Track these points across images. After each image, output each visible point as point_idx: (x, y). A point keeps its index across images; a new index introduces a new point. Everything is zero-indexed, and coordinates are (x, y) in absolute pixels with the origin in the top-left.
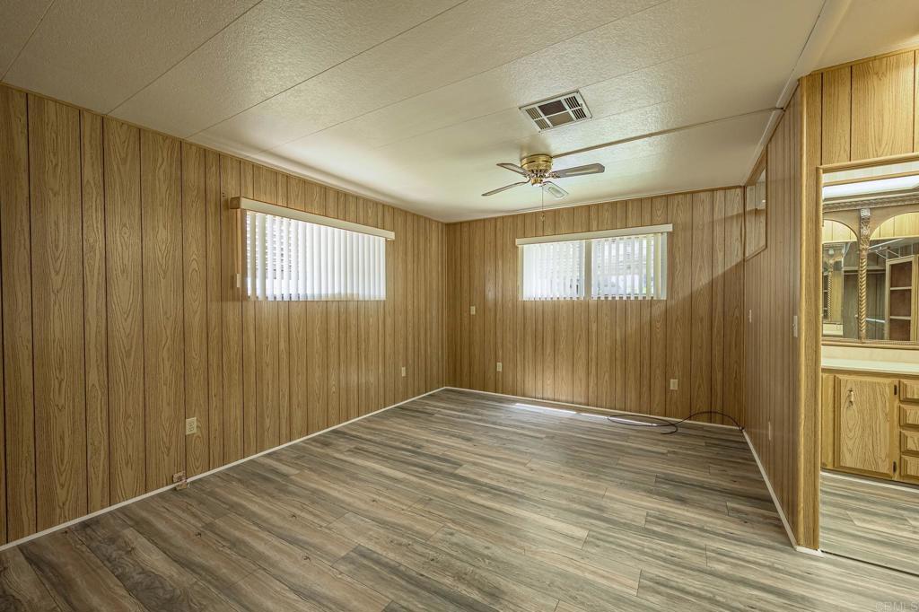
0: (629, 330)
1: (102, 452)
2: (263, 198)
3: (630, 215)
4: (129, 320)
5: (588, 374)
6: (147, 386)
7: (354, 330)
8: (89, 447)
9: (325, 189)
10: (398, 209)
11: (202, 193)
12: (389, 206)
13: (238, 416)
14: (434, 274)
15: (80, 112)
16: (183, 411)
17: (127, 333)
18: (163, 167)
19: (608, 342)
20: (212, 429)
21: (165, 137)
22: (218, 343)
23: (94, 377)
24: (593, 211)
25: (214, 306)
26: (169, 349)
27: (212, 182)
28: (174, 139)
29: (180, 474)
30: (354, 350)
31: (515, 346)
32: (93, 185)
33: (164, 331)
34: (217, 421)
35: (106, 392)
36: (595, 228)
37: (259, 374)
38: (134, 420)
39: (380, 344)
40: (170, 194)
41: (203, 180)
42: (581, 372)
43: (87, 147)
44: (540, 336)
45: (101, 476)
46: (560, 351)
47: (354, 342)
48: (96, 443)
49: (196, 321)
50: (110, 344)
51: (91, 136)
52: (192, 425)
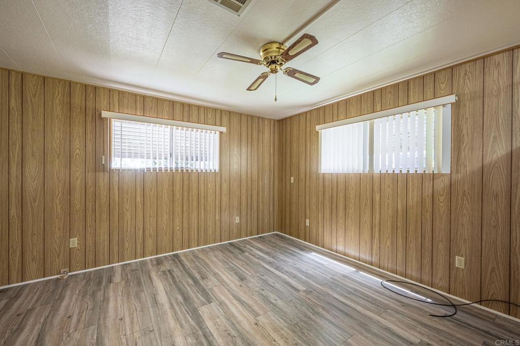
0: (410, 202)
1: (18, 253)
2: (126, 111)
3: (411, 93)
4: (36, 181)
5: (372, 238)
6: (46, 218)
7: (195, 191)
8: (10, 249)
9: (173, 103)
10: (233, 112)
11: (83, 110)
12: (225, 111)
13: (106, 239)
14: (266, 155)
15: (9, 71)
16: (68, 234)
17: (34, 189)
18: (58, 97)
19: (390, 212)
20: (88, 245)
21: (60, 80)
22: (92, 196)
23: (13, 212)
24: (378, 95)
25: (90, 176)
26: (60, 198)
27: (90, 104)
28: (65, 81)
29: (65, 270)
30: (195, 204)
31: (317, 207)
32: (15, 109)
33: (57, 188)
34: (91, 242)
35: (21, 220)
36: (379, 108)
37: (121, 216)
38: (37, 237)
39: (217, 201)
40: (62, 112)
41: (84, 102)
42: (366, 235)
43: (13, 89)
44: (335, 202)
45: (17, 265)
46: (350, 215)
47: (195, 199)
48: (14, 247)
49: (78, 184)
50: (24, 195)
51: (15, 84)
52: (74, 242)
